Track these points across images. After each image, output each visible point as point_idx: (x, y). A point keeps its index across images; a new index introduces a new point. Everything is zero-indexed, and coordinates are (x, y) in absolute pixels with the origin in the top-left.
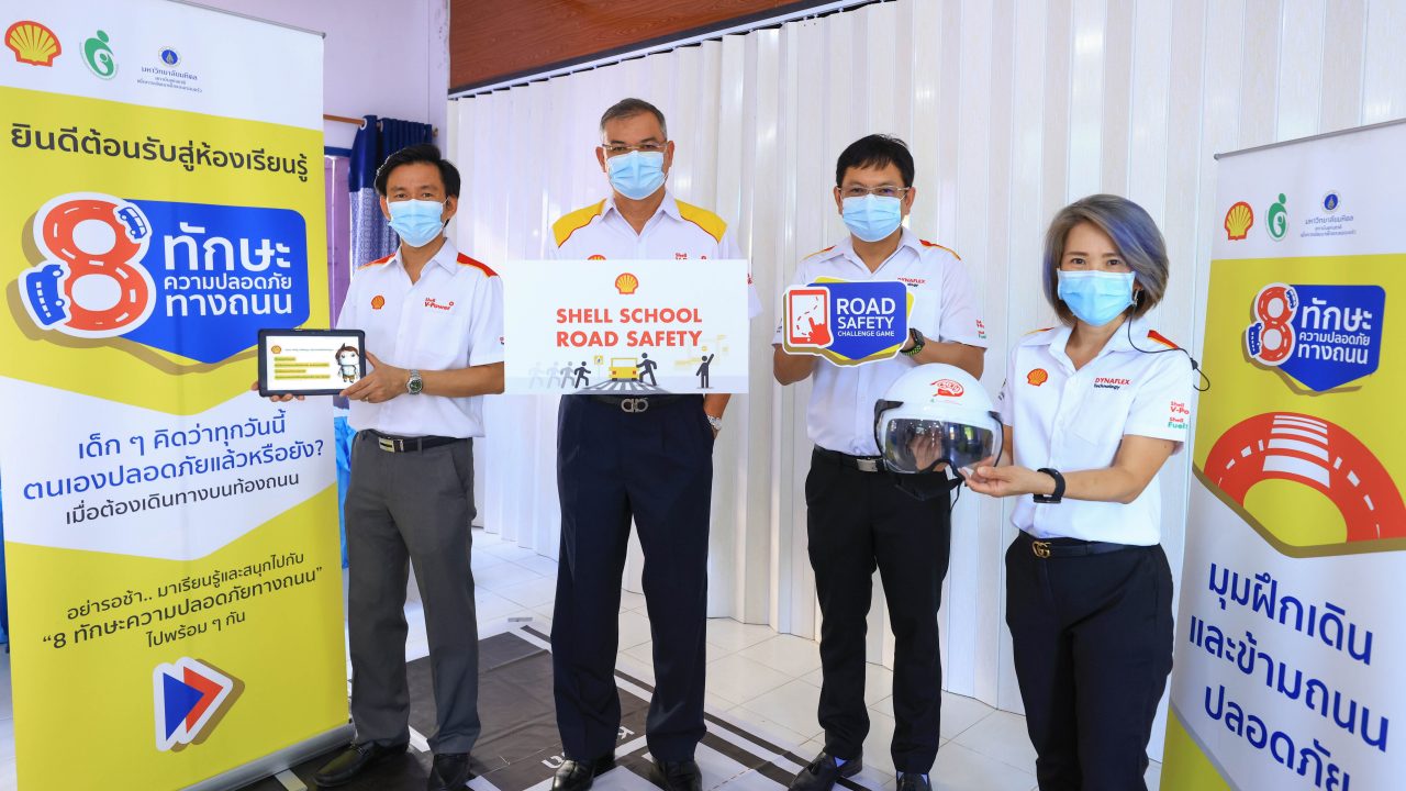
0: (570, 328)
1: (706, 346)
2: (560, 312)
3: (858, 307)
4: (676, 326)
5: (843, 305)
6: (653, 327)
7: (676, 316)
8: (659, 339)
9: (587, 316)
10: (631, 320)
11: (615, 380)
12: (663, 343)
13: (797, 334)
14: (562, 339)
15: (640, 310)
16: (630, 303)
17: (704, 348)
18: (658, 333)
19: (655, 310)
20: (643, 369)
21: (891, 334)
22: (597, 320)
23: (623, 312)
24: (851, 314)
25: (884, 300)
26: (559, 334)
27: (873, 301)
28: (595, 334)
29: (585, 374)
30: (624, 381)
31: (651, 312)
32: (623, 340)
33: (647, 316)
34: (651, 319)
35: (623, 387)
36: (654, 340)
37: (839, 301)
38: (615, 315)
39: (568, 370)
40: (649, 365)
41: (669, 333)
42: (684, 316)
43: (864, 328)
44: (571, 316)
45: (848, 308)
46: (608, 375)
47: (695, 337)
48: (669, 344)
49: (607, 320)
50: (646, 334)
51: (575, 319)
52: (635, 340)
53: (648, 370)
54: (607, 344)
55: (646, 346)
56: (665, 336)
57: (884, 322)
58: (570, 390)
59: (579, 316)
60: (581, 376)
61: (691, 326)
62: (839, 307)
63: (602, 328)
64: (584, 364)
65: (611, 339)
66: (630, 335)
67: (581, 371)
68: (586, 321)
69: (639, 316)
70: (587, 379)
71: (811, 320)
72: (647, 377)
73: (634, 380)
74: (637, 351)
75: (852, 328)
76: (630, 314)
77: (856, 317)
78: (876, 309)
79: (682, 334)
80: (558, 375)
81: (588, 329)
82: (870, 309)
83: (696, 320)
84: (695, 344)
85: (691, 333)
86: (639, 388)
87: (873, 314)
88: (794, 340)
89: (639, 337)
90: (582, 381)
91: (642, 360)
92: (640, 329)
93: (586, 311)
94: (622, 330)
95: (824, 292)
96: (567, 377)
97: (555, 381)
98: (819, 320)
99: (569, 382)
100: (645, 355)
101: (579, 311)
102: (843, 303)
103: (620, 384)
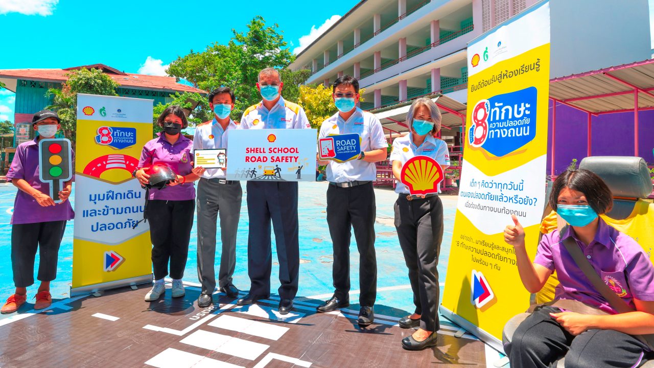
0: (250, 155)
1: (300, 162)
2: (247, 149)
3: (343, 143)
4: (289, 154)
5: (338, 143)
6: (280, 155)
7: (289, 150)
8: (282, 159)
9: (257, 150)
10: (273, 152)
11: (265, 175)
12: (284, 161)
13: (323, 154)
14: (247, 159)
15: (276, 148)
16: (273, 145)
17: (299, 163)
18: (282, 157)
19: (282, 148)
20: (276, 171)
21: (355, 151)
22: (260, 152)
23: (270, 149)
24: (342, 146)
25: (352, 140)
26: (246, 157)
27: (348, 141)
28: (259, 157)
29: (255, 173)
30: (269, 175)
31: (280, 149)
32: (269, 159)
33: (279, 150)
34: (280, 152)
35: (268, 178)
36: (281, 160)
37: (337, 141)
38: (267, 150)
39: (249, 171)
40: (278, 169)
41: (286, 157)
42: (292, 150)
43: (346, 150)
44: (251, 150)
45: (340, 144)
46: (263, 173)
47: (296, 159)
48: (286, 161)
49: (264, 152)
50: (278, 157)
51: (252, 152)
52: (274, 160)
53: (278, 172)
54: (263, 161)
55: (278, 162)
56: (285, 158)
57: (352, 147)
58: (249, 179)
59: (254, 150)
60: (253, 173)
61: (295, 154)
62: (337, 144)
63: (262, 155)
64: (255, 169)
65: (265, 159)
66: (272, 158)
67: (254, 171)
68: (257, 152)
69: (276, 150)
70: (255, 175)
71: (328, 149)
72: (277, 174)
73: (273, 175)
74: (275, 164)
75: (342, 150)
76: (272, 150)
77: (343, 147)
78: (350, 143)
79: (291, 157)
80: (245, 173)
81: (257, 155)
82: (347, 143)
83: (297, 152)
84: (296, 161)
85: (295, 157)
86: (274, 178)
87: (349, 145)
88: (323, 156)
89: (275, 159)
90: (254, 175)
91: (276, 168)
92: (276, 155)
93: (257, 149)
94: (269, 156)
95: (331, 139)
96: (248, 173)
97: (244, 175)
98: (331, 149)
99: (249, 175)
100: (277, 166)
101: (254, 149)
102: (338, 142)
103: (267, 177)
